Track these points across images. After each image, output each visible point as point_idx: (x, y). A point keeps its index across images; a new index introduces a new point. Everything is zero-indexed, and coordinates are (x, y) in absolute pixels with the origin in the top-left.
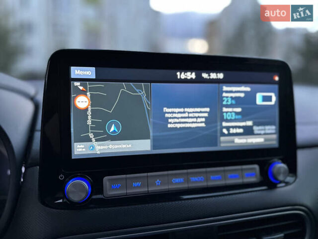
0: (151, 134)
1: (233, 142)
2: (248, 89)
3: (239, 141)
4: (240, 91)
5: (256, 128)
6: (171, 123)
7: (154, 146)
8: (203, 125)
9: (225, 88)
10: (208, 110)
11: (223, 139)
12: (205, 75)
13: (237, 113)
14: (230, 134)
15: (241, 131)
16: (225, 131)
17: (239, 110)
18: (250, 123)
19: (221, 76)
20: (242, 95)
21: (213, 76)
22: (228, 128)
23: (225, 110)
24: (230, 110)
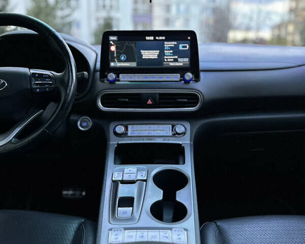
0: (137, 60)
1: (169, 64)
2: (176, 43)
3: (171, 64)
4: (172, 44)
5: (179, 59)
6: (144, 56)
7: (138, 65)
8: (157, 57)
9: (165, 43)
10: (159, 51)
11: (165, 63)
12: (157, 38)
13: (171, 53)
14: (167, 61)
15: (173, 60)
16: (166, 60)
17: (172, 52)
18: (176, 57)
19: (164, 38)
20: (173, 45)
21: (161, 38)
22: (167, 59)
23: (165, 51)
24: (168, 51)
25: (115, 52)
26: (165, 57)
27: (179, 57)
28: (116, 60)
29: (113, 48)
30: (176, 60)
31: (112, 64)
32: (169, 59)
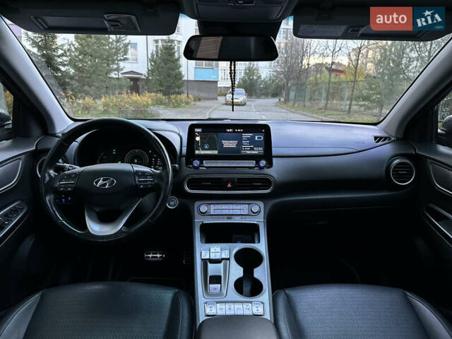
0: (218, 149)
1: (246, 152)
2: (252, 135)
6: (224, 146)
7: (219, 153)
8: (235, 146)
9: (243, 134)
10: (237, 141)
12: (236, 130)
15: (249, 149)
16: (243, 149)
17: (248, 142)
19: (242, 130)
20: (250, 137)
21: (239, 130)
23: (243, 142)
25: (200, 142)
26: (243, 146)
27: (254, 147)
28: (200, 148)
29: (198, 139)
30: (252, 149)
31: (197, 152)
32: (246, 147)
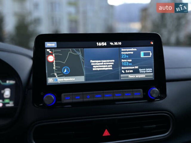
0: (85, 73)
1: (128, 77)
2: (136, 50)
3: (131, 76)
4: (131, 50)
5: (140, 70)
6: (94, 68)
7: (86, 79)
8: (111, 68)
9: (122, 50)
10: (114, 61)
11: (122, 75)
12: (112, 44)
13: (129, 62)
14: (125, 73)
15: (132, 71)
16: (123, 71)
17: (131, 60)
18: (137, 67)
19: (120, 43)
20: (132, 53)
21: (116, 43)
22: (125, 70)
23: (123, 61)
24: (126, 61)
25: (54, 64)
26: (123, 68)
27: (139, 68)
28: (56, 74)
29: (51, 58)
30: (136, 72)
31: (50, 80)
32: (128, 69)
